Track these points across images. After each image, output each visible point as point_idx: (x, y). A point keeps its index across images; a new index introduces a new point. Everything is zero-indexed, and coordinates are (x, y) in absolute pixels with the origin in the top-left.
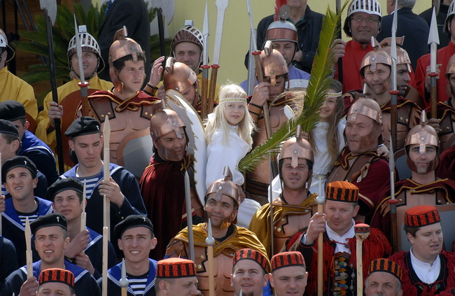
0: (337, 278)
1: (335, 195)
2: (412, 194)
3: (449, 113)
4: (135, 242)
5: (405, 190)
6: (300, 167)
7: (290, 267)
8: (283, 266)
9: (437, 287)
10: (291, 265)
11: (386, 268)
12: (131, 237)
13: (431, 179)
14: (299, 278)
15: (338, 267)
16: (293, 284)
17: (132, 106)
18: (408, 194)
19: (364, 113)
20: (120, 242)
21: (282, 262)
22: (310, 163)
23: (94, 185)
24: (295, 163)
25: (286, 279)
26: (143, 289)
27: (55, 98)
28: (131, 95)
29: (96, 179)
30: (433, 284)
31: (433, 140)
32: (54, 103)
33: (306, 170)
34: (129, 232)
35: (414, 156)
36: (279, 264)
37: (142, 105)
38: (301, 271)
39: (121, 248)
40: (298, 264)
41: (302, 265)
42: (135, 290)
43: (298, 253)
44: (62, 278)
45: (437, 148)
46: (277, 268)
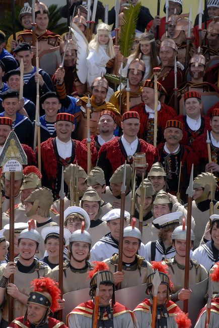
0: (149, 131)
1: (147, 84)
2: (192, 87)
3: (208, 51)
4: (51, 106)
5: (188, 85)
6: (138, 74)
7: (133, 119)
8: (129, 118)
9: (198, 133)
10: (133, 117)
11: (177, 126)
12: (48, 103)
13: (201, 81)
14: (136, 124)
15: (150, 126)
16: (133, 127)
17: (43, 38)
18: (190, 88)
19: (169, 46)
20: (43, 105)
21: (129, 116)
22: (143, 73)
23: (29, 78)
24: (136, 72)
25: (130, 124)
26: (54, 129)
27: (14, 38)
28: (43, 33)
29: (30, 75)
30: (197, 131)
31: (203, 62)
32: (13, 40)
33: (141, 76)
34: (48, 100)
35: (192, 69)
36: (127, 117)
37: (49, 38)
38: (138, 121)
39: (43, 108)
40: (136, 118)
41: (138, 118)
42: (49, 129)
43: (137, 113)
44: (6, 123)
45: (205, 66)
46: (126, 119)
